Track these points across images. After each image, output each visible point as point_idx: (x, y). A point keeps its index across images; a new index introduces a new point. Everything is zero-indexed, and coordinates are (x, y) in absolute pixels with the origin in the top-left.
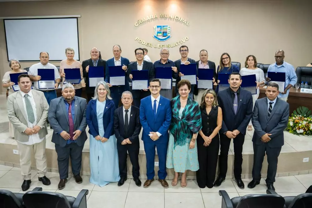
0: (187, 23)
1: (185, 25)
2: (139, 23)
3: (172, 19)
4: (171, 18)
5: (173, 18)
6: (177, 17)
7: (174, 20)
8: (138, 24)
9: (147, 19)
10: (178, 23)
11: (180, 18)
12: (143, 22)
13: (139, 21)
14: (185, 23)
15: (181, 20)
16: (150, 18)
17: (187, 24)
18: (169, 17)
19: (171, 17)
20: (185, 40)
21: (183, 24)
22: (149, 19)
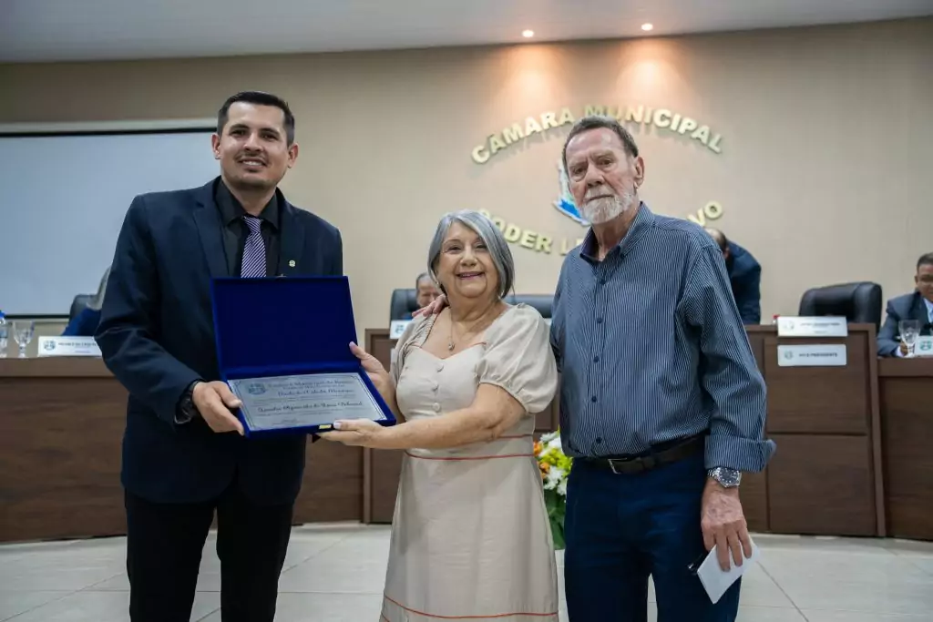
0: (710, 137)
1: (706, 148)
2: (494, 149)
3: (643, 127)
4: (639, 124)
5: (647, 120)
6: (663, 117)
7: (653, 127)
8: (487, 155)
9: (528, 133)
10: (669, 141)
11: (680, 123)
12: (509, 141)
13: (493, 140)
14: (704, 139)
15: (682, 130)
16: (541, 125)
17: (712, 145)
18: (629, 118)
19: (638, 118)
20: (705, 215)
21: (692, 146)
22: (538, 129)
